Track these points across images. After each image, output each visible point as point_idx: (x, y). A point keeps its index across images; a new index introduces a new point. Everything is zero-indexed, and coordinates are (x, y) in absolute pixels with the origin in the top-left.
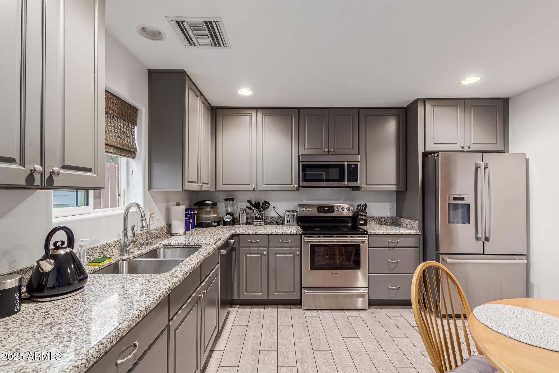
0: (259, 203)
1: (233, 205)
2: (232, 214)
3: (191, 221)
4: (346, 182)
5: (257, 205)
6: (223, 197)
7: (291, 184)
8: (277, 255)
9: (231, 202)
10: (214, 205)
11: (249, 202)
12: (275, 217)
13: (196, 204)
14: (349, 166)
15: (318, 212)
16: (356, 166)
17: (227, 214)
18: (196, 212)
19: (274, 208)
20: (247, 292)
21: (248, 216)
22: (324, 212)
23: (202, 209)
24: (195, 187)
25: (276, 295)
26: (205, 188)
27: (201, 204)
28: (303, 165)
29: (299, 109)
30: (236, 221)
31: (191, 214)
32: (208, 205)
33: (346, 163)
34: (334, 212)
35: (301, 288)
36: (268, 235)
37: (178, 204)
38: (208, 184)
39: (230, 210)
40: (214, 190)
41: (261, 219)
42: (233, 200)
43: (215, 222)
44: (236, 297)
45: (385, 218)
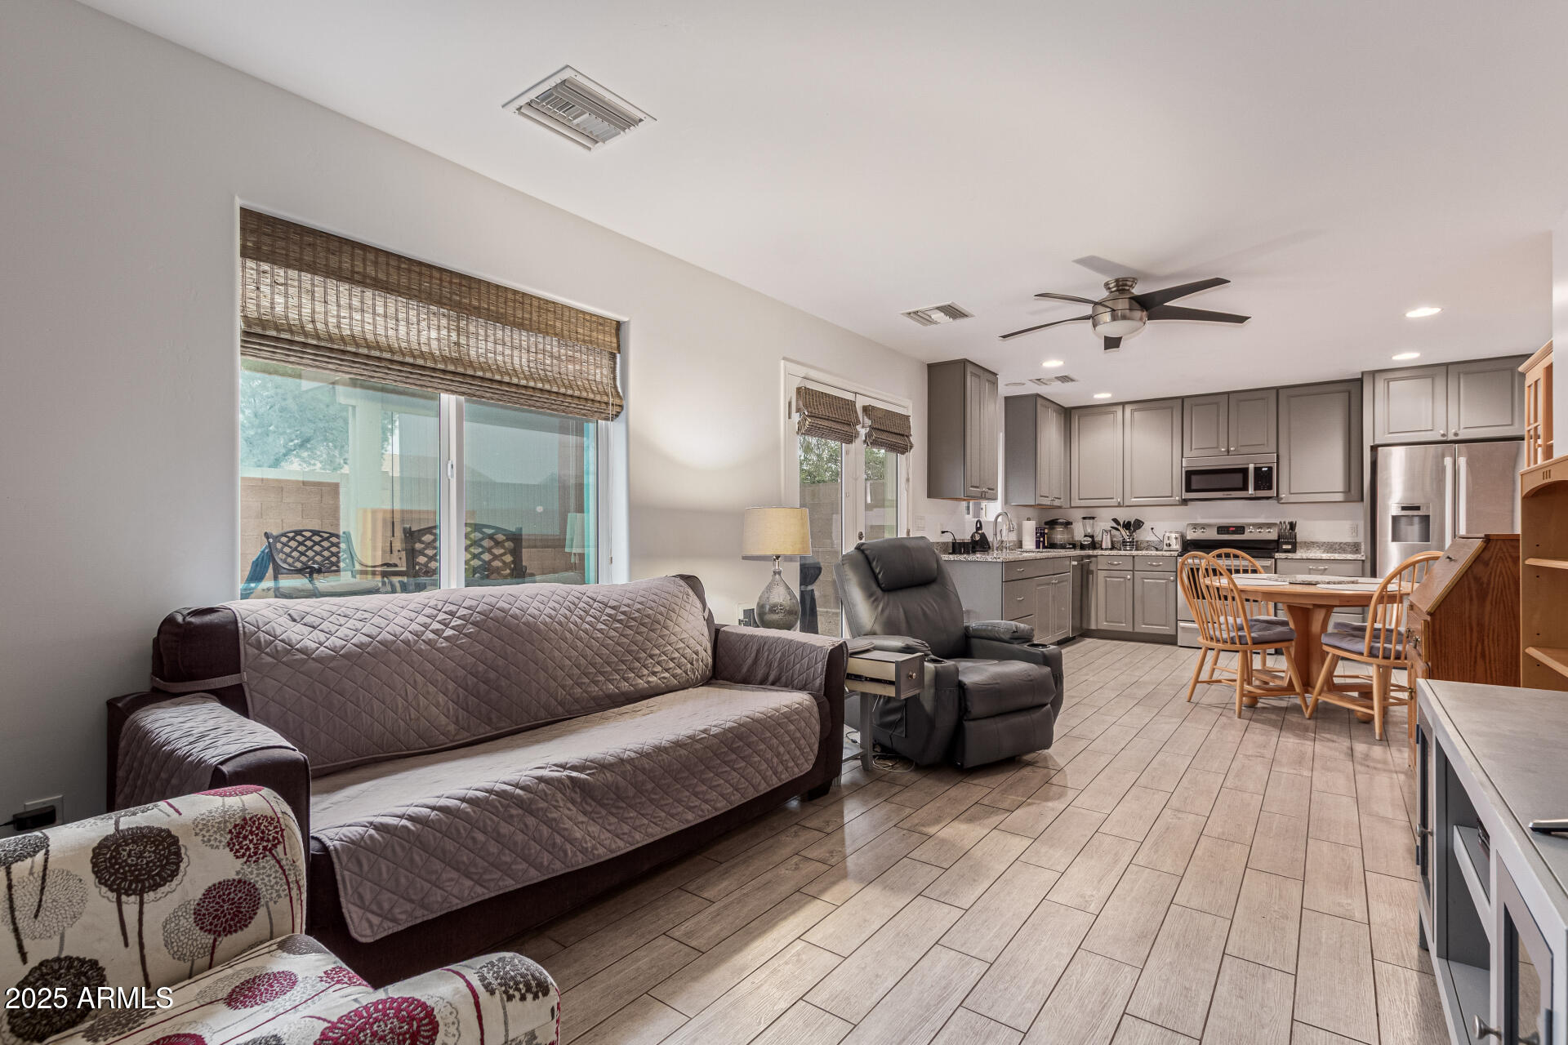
0: (1129, 523)
1: (1093, 524)
2: (1092, 537)
3: (1042, 539)
4: (1251, 491)
5: (1127, 526)
6: (1080, 513)
7: (1171, 497)
8: (1146, 581)
9: (1091, 521)
10: (1068, 524)
11: (1115, 520)
12: (1153, 542)
13: (1046, 523)
14: (1257, 470)
15: (1218, 533)
16: (1270, 469)
17: (1085, 536)
18: (1046, 531)
19: (1152, 529)
20: (1107, 621)
21: (1115, 539)
22: (1228, 533)
23: (1054, 528)
24: (1046, 502)
25: (1142, 628)
26: (1057, 503)
27: (1052, 524)
28: (1187, 472)
29: (1183, 399)
30: (1097, 545)
31: (1041, 533)
32: (1062, 524)
33: (1251, 467)
34: (1243, 533)
35: (1177, 620)
36: (1134, 557)
37: (1029, 519)
38: (1060, 499)
39: (1089, 531)
40: (1069, 506)
41: (1130, 542)
42: (1093, 518)
43: (1070, 544)
44: (1093, 627)
45: (1341, 543)
